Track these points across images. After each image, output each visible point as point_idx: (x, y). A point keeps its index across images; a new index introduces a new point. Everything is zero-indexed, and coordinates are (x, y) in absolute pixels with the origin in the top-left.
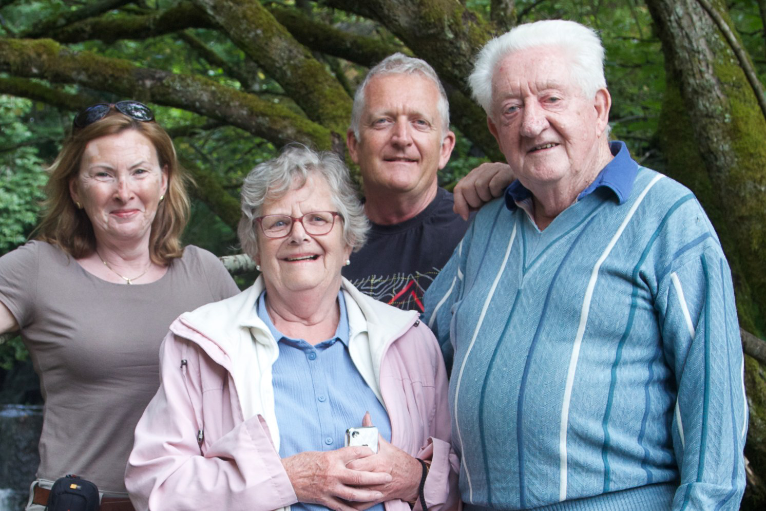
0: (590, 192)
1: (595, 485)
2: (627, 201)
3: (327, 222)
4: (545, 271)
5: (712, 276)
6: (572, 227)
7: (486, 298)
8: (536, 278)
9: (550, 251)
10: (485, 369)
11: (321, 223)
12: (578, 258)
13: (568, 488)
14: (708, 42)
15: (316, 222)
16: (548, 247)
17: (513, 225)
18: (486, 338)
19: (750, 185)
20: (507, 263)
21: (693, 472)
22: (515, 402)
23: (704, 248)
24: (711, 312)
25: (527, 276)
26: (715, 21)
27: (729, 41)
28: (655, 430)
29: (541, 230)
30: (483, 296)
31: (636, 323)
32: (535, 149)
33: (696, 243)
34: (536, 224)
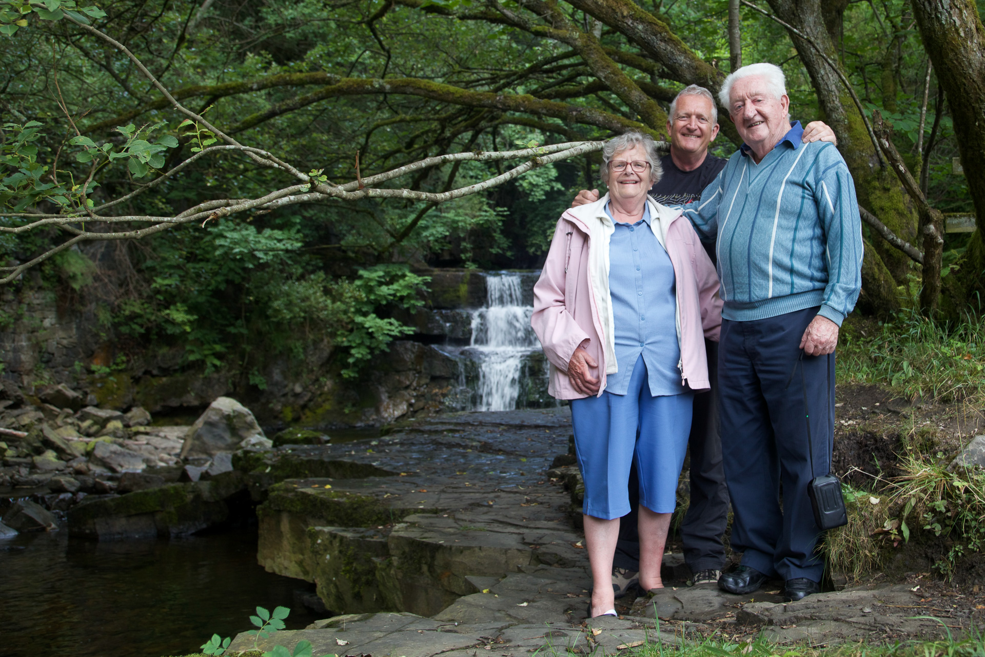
0: (780, 144)
1: (786, 290)
2: (798, 148)
3: (643, 167)
4: (759, 184)
5: (843, 182)
6: (772, 162)
7: (732, 200)
8: (755, 188)
9: (762, 174)
10: (732, 234)
11: (640, 167)
12: (775, 176)
13: (773, 290)
14: (836, 87)
15: (637, 166)
16: (761, 172)
17: (745, 163)
19: (858, 153)
20: (742, 182)
21: (835, 278)
22: (746, 248)
23: (838, 168)
25: (751, 186)
26: (840, 76)
27: (846, 85)
28: (817, 262)
29: (757, 164)
31: (805, 206)
32: (751, 126)
33: (834, 165)
34: (755, 162)
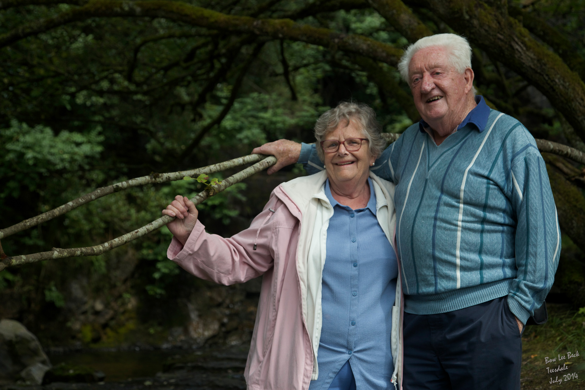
0: (464, 126)
1: (476, 280)
2: (483, 131)
3: (359, 144)
4: (440, 169)
5: (531, 169)
6: (454, 144)
7: (409, 182)
8: (435, 173)
9: (442, 158)
10: (412, 222)
11: (355, 145)
12: (458, 163)
13: (461, 281)
15: (352, 144)
16: (441, 155)
17: (423, 141)
18: (411, 205)
20: (420, 162)
22: (430, 239)
23: (526, 154)
24: (530, 190)
25: (430, 171)
29: (438, 145)
30: (407, 182)
32: (429, 101)
34: (435, 141)
